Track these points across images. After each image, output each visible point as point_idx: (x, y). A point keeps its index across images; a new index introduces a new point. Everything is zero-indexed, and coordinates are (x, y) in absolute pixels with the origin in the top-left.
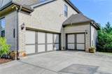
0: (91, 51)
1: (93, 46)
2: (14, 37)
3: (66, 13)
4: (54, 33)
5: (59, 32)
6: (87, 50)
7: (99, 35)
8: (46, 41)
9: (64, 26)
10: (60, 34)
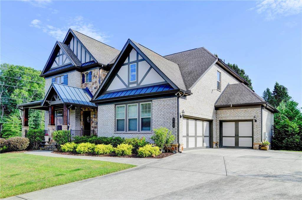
0: (262, 147)
1: (266, 141)
2: (174, 126)
3: (219, 85)
4: (203, 120)
5: (210, 118)
6: (257, 146)
7: (276, 123)
8: (196, 133)
9: (217, 108)
10: (211, 122)
